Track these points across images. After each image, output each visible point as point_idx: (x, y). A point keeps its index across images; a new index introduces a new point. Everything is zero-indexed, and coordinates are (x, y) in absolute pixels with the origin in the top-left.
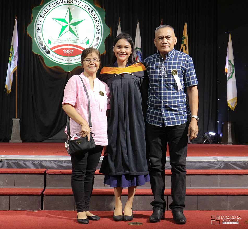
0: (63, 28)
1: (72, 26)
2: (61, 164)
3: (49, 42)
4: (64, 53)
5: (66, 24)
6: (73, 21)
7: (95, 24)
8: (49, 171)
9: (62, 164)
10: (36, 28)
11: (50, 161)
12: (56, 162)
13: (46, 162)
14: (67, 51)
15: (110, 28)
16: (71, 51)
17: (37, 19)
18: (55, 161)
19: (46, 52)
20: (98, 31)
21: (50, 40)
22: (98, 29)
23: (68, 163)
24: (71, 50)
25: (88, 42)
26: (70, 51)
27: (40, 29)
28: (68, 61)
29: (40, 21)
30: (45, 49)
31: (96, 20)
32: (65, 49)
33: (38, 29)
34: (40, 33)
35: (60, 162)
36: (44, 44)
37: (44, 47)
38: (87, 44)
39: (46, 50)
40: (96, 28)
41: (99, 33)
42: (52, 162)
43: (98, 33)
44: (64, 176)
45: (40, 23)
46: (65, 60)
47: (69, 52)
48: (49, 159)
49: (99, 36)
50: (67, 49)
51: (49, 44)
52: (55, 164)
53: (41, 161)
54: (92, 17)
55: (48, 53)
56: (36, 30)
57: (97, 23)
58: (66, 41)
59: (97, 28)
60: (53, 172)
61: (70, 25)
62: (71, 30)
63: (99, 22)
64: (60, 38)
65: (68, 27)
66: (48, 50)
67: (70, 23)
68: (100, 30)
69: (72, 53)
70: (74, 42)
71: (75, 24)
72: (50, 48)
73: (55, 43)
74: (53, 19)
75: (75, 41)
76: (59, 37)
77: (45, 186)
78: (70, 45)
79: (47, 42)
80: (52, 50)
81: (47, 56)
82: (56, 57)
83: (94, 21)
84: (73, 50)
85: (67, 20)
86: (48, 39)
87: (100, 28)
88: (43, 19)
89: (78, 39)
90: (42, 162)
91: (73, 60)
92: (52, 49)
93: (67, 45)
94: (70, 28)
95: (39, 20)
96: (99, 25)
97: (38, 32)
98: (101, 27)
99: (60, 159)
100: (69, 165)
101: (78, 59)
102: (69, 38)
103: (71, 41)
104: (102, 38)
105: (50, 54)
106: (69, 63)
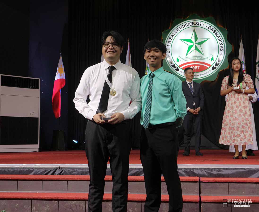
0: (190, 47)
1: (198, 46)
2: (211, 172)
3: (178, 60)
5: (192, 44)
6: (198, 41)
7: (218, 42)
9: (213, 172)
11: (201, 169)
13: (197, 170)
14: (193, 67)
15: (232, 45)
16: (198, 68)
17: (167, 40)
18: (206, 170)
19: (175, 69)
20: (222, 49)
21: (179, 58)
22: (221, 47)
23: (218, 171)
24: (198, 66)
26: (196, 67)
27: (169, 50)
28: (195, 76)
29: (169, 42)
30: (174, 66)
31: (219, 38)
32: (192, 65)
33: (167, 49)
34: (170, 53)
35: (211, 170)
36: (173, 62)
37: (173, 65)
38: (211, 61)
39: (175, 68)
40: (219, 46)
42: (203, 170)
43: (221, 50)
44: (218, 184)
45: (169, 44)
47: (196, 68)
48: (200, 168)
49: (223, 52)
50: (194, 65)
51: (178, 62)
53: (193, 169)
54: (216, 37)
58: (193, 59)
59: (221, 46)
61: (196, 45)
62: (196, 48)
63: (222, 40)
64: (188, 56)
65: (194, 46)
66: (177, 67)
67: (196, 43)
68: (223, 47)
69: (198, 69)
71: (200, 43)
72: (178, 66)
73: (183, 61)
74: (181, 40)
75: (200, 58)
76: (186, 55)
77: (200, 193)
78: (197, 62)
79: (176, 60)
80: (181, 68)
83: (217, 39)
84: (199, 67)
85: (193, 40)
86: (177, 58)
88: (172, 41)
90: (193, 170)
91: (200, 75)
92: (180, 66)
93: (194, 62)
94: (196, 47)
95: (168, 42)
96: (222, 43)
98: (224, 44)
99: (211, 167)
100: (220, 173)
101: (204, 74)
102: (195, 56)
103: (197, 59)
104: (225, 54)
105: (179, 71)
106: (196, 78)
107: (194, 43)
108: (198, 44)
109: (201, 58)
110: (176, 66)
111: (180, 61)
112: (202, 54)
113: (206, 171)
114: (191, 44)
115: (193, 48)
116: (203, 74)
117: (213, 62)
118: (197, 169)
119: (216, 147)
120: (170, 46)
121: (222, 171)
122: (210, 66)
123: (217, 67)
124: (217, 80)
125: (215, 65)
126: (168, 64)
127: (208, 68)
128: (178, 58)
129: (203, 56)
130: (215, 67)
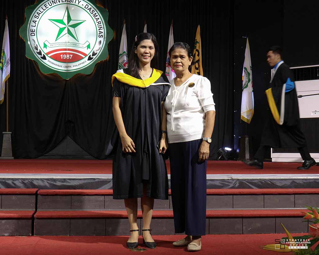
0: (61, 30)
2: (54, 183)
3: (45, 46)
4: (62, 58)
5: (64, 26)
6: (71, 23)
7: (97, 26)
8: (41, 191)
9: (56, 183)
10: (30, 30)
11: (42, 180)
12: (50, 181)
13: (38, 181)
14: (65, 56)
15: (114, 31)
16: (70, 57)
17: (31, 19)
18: (48, 180)
19: (41, 57)
20: (101, 34)
22: (100, 32)
23: (63, 182)
24: (70, 55)
25: (88, 47)
26: (68, 56)
27: (34, 32)
28: (66, 67)
29: (35, 22)
30: (40, 53)
32: (63, 54)
33: (32, 31)
34: (34, 35)
35: (54, 181)
36: (39, 48)
37: (38, 51)
40: (98, 30)
41: (102, 36)
42: (45, 180)
43: (100, 36)
44: (59, 197)
46: (63, 67)
47: (68, 58)
48: (41, 178)
49: (102, 39)
50: (66, 54)
51: (45, 48)
52: (48, 183)
53: (32, 179)
54: (94, 19)
55: (44, 58)
56: (30, 33)
57: (99, 25)
58: (64, 45)
59: (100, 30)
60: (45, 193)
61: (69, 27)
62: (69, 32)
63: (102, 24)
64: (58, 41)
65: (66, 29)
68: (102, 32)
69: (71, 58)
70: (73, 46)
71: (74, 26)
72: (45, 53)
73: (51, 47)
74: (49, 20)
76: (56, 40)
77: (36, 209)
78: (69, 50)
79: (42, 46)
80: (48, 55)
81: (42, 61)
82: (53, 63)
83: (96, 22)
84: (72, 55)
85: (65, 21)
87: (102, 31)
88: (38, 20)
89: (78, 43)
90: (33, 181)
91: (72, 66)
92: (48, 54)
93: (65, 50)
94: (68, 30)
95: (33, 21)
96: (101, 27)
97: (32, 34)
98: (103, 29)
99: (54, 177)
100: (65, 184)
101: (78, 65)
102: (67, 42)
103: (69, 45)
104: (105, 42)
105: (46, 59)
106: (68, 70)
107: (67, 24)
108: (71, 26)
109: (75, 44)
110: (43, 53)
111: (47, 47)
112: (76, 40)
113: (49, 182)
114: (62, 26)
115: (66, 31)
116: (76, 66)
117: (89, 50)
118: (37, 179)
119: (90, 157)
120: (35, 26)
121: (68, 182)
122: (86, 55)
123: (94, 57)
124: (93, 74)
125: (91, 54)
126: (32, 50)
127: (83, 58)
128: (45, 43)
129: (77, 42)
130: (91, 57)
